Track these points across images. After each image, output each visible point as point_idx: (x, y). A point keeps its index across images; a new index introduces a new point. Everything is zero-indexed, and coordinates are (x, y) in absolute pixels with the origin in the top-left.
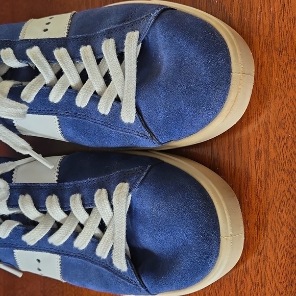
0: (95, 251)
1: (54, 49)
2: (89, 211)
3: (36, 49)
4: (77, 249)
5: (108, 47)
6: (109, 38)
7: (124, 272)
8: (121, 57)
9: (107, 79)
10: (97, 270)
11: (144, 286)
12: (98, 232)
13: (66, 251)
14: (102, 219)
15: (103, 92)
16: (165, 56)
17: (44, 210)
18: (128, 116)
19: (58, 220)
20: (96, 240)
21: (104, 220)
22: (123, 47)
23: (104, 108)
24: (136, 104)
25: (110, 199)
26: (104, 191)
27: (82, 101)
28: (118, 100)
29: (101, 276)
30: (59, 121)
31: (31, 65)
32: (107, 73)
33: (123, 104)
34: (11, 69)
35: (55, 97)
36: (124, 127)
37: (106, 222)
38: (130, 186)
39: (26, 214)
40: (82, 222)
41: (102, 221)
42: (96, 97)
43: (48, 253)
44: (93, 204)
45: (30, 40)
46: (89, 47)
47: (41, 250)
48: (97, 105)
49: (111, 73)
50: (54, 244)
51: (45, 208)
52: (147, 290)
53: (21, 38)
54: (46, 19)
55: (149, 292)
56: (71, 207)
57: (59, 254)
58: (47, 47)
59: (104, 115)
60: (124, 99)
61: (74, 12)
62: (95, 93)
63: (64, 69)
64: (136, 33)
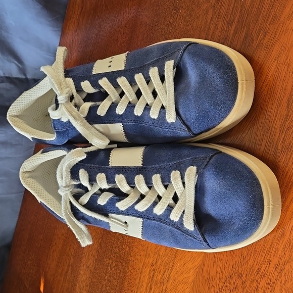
0: (169, 216)
1: (117, 78)
2: (166, 187)
3: (105, 79)
4: (155, 214)
5: (154, 72)
6: (153, 67)
7: (191, 231)
8: (162, 79)
9: (155, 94)
10: (171, 230)
11: (206, 241)
12: (172, 202)
13: (147, 216)
14: (175, 192)
15: (152, 104)
16: (192, 75)
17: (133, 186)
18: (171, 118)
19: (143, 193)
20: (170, 208)
21: (177, 193)
22: (164, 71)
23: (154, 114)
24: (176, 108)
25: (182, 178)
26: (178, 172)
27: (138, 111)
28: (163, 107)
29: (173, 235)
30: (123, 127)
31: (102, 90)
32: (154, 90)
33: (167, 109)
34: (88, 94)
35: (120, 110)
36: (169, 126)
37: (179, 195)
38: (197, 169)
39: (121, 189)
40: (161, 195)
41: (175, 194)
42: (147, 108)
43: (134, 217)
44: (169, 181)
45: (100, 74)
46: (141, 74)
47: (128, 215)
48: (149, 113)
49: (156, 90)
50: (139, 210)
51: (134, 184)
52: (208, 245)
53: (94, 73)
54: (109, 59)
55: (209, 246)
56: (154, 184)
57: (142, 217)
58: (112, 77)
59: (154, 119)
60: (167, 106)
61: (128, 52)
62: (147, 104)
63: (124, 91)
64: (172, 62)
